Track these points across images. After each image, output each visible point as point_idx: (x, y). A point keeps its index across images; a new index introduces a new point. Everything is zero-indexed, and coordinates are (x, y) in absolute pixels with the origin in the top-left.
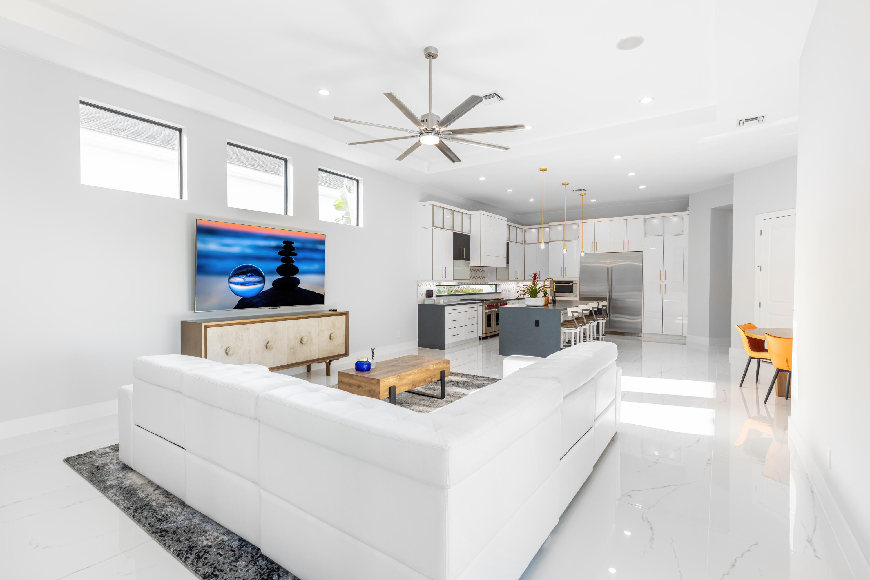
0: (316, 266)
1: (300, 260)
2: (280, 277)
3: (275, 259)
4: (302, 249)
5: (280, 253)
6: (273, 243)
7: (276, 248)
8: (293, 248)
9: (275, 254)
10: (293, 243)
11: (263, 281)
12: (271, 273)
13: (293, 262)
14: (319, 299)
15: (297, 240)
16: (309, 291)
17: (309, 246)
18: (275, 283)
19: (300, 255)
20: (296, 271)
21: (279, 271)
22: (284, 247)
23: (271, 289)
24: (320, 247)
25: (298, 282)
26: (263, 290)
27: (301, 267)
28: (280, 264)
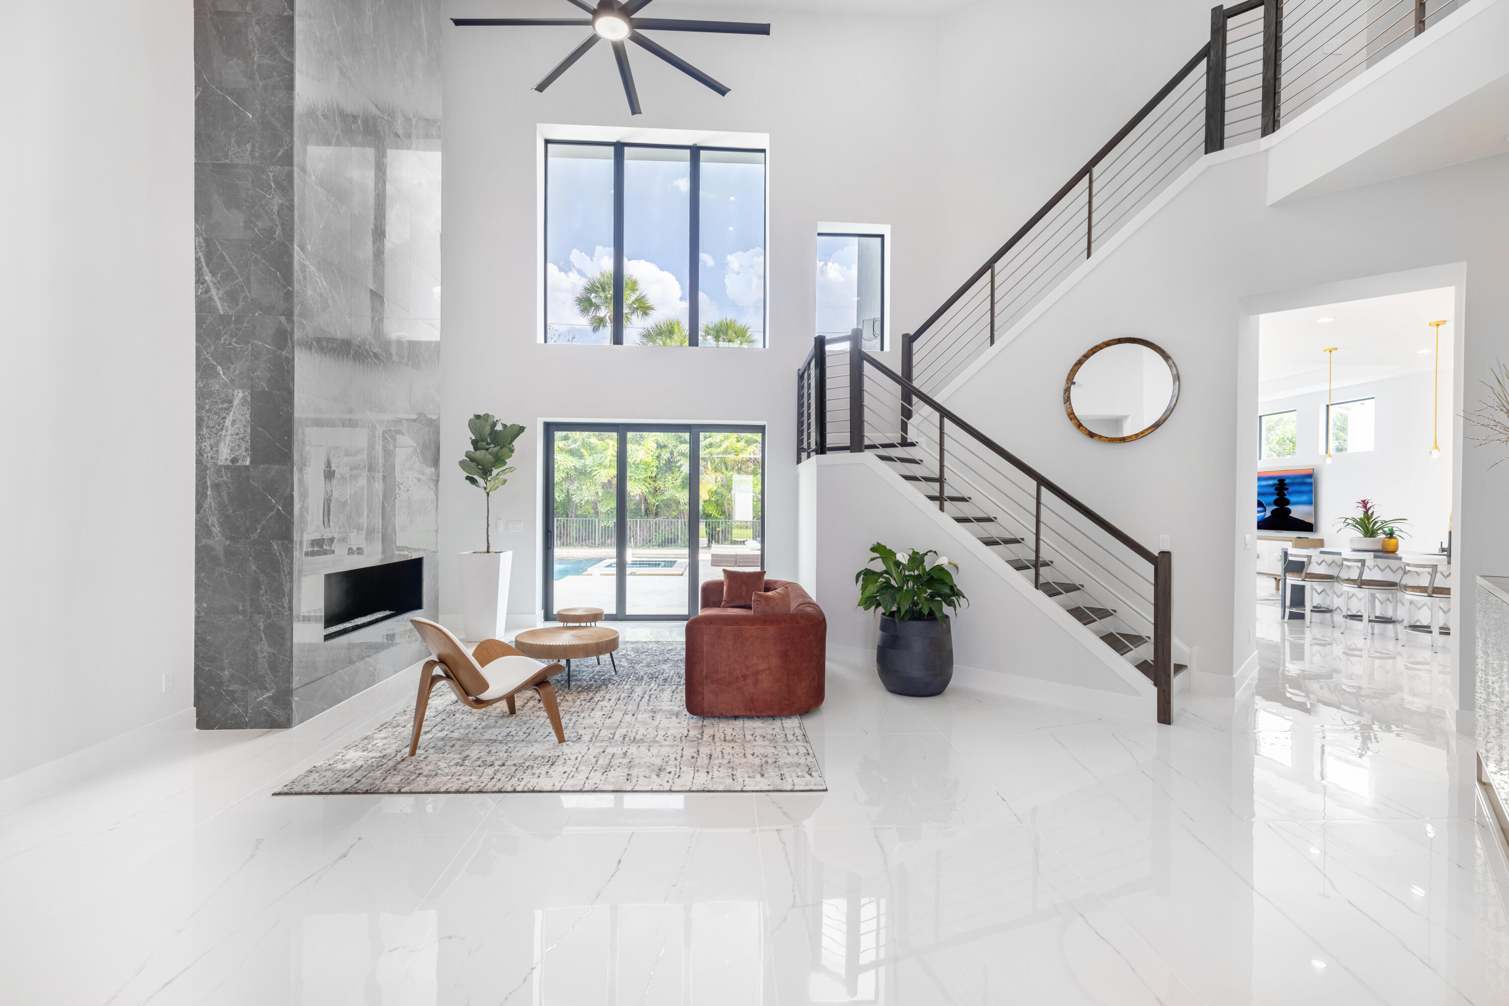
0: (1305, 498)
1: (1290, 493)
2: (1276, 507)
3: (1272, 494)
4: (1293, 484)
5: (1276, 489)
6: (1271, 482)
7: (1273, 485)
8: (1285, 484)
9: (1272, 490)
10: (1285, 480)
11: (1265, 511)
12: (1269, 504)
13: (1285, 495)
14: (1308, 527)
15: (1288, 478)
16: (1299, 520)
17: (1298, 480)
18: (1273, 512)
19: (1291, 489)
20: (1288, 502)
21: (1276, 502)
22: (1279, 484)
23: (1269, 517)
24: (1308, 480)
25: (1289, 511)
26: (1266, 517)
27: (1292, 499)
28: (1275, 497)
